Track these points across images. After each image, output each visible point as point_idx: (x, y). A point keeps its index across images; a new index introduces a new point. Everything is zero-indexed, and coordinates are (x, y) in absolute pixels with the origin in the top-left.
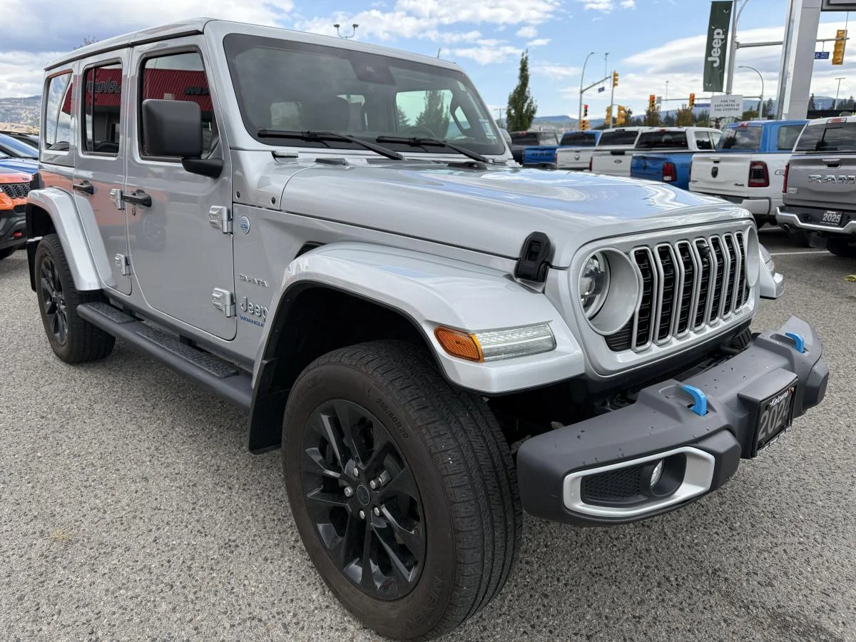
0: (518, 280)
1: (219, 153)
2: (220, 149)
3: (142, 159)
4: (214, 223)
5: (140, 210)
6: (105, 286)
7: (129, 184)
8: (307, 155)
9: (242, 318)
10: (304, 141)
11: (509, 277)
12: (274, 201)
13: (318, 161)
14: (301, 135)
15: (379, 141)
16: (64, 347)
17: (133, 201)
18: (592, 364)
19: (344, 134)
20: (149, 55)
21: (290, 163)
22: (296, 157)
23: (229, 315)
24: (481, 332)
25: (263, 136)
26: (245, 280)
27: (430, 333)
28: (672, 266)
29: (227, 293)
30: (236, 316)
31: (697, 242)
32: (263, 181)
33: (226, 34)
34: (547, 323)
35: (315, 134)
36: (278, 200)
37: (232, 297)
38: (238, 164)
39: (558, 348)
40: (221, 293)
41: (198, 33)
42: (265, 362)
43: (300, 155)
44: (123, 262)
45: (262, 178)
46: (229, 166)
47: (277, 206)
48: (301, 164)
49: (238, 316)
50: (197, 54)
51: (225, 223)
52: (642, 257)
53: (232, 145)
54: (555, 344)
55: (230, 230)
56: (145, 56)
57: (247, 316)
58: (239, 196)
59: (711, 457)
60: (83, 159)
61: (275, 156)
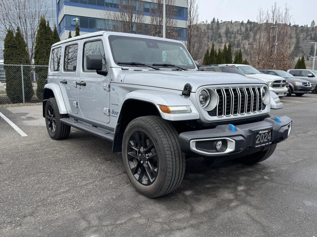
0: (183, 96)
1: (107, 69)
2: (107, 67)
3: (83, 72)
4: (105, 89)
5: (82, 87)
6: (69, 113)
7: (79, 80)
8: (131, 69)
9: (112, 116)
10: (131, 65)
11: (181, 95)
12: (121, 81)
13: (135, 70)
14: (130, 63)
15: (153, 65)
16: (53, 134)
17: (80, 84)
18: (203, 118)
19: (143, 63)
20: (87, 42)
21: (126, 71)
22: (128, 69)
23: (108, 115)
24: (170, 106)
25: (119, 64)
26: (113, 104)
27: (158, 107)
28: (229, 94)
29: (108, 109)
30: (110, 115)
31: (239, 89)
32: (119, 76)
33: (109, 35)
34: (189, 106)
35: (134, 63)
36: (123, 81)
37: (109, 110)
38: (112, 72)
39: (192, 112)
40: (106, 109)
41: (101, 35)
42: (118, 124)
43: (129, 69)
44: (76, 104)
45: (119, 75)
46: (109, 72)
47: (122, 82)
48: (129, 71)
49: (111, 116)
50: (101, 42)
51: (108, 88)
52: (219, 91)
53: (110, 66)
54: (191, 111)
55: (109, 90)
56: (85, 42)
57: (113, 115)
58: (112, 81)
59: (234, 141)
60: (64, 73)
61: (122, 69)
